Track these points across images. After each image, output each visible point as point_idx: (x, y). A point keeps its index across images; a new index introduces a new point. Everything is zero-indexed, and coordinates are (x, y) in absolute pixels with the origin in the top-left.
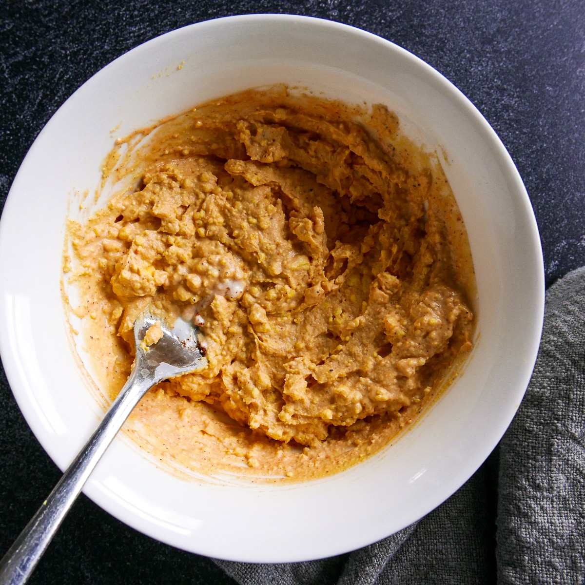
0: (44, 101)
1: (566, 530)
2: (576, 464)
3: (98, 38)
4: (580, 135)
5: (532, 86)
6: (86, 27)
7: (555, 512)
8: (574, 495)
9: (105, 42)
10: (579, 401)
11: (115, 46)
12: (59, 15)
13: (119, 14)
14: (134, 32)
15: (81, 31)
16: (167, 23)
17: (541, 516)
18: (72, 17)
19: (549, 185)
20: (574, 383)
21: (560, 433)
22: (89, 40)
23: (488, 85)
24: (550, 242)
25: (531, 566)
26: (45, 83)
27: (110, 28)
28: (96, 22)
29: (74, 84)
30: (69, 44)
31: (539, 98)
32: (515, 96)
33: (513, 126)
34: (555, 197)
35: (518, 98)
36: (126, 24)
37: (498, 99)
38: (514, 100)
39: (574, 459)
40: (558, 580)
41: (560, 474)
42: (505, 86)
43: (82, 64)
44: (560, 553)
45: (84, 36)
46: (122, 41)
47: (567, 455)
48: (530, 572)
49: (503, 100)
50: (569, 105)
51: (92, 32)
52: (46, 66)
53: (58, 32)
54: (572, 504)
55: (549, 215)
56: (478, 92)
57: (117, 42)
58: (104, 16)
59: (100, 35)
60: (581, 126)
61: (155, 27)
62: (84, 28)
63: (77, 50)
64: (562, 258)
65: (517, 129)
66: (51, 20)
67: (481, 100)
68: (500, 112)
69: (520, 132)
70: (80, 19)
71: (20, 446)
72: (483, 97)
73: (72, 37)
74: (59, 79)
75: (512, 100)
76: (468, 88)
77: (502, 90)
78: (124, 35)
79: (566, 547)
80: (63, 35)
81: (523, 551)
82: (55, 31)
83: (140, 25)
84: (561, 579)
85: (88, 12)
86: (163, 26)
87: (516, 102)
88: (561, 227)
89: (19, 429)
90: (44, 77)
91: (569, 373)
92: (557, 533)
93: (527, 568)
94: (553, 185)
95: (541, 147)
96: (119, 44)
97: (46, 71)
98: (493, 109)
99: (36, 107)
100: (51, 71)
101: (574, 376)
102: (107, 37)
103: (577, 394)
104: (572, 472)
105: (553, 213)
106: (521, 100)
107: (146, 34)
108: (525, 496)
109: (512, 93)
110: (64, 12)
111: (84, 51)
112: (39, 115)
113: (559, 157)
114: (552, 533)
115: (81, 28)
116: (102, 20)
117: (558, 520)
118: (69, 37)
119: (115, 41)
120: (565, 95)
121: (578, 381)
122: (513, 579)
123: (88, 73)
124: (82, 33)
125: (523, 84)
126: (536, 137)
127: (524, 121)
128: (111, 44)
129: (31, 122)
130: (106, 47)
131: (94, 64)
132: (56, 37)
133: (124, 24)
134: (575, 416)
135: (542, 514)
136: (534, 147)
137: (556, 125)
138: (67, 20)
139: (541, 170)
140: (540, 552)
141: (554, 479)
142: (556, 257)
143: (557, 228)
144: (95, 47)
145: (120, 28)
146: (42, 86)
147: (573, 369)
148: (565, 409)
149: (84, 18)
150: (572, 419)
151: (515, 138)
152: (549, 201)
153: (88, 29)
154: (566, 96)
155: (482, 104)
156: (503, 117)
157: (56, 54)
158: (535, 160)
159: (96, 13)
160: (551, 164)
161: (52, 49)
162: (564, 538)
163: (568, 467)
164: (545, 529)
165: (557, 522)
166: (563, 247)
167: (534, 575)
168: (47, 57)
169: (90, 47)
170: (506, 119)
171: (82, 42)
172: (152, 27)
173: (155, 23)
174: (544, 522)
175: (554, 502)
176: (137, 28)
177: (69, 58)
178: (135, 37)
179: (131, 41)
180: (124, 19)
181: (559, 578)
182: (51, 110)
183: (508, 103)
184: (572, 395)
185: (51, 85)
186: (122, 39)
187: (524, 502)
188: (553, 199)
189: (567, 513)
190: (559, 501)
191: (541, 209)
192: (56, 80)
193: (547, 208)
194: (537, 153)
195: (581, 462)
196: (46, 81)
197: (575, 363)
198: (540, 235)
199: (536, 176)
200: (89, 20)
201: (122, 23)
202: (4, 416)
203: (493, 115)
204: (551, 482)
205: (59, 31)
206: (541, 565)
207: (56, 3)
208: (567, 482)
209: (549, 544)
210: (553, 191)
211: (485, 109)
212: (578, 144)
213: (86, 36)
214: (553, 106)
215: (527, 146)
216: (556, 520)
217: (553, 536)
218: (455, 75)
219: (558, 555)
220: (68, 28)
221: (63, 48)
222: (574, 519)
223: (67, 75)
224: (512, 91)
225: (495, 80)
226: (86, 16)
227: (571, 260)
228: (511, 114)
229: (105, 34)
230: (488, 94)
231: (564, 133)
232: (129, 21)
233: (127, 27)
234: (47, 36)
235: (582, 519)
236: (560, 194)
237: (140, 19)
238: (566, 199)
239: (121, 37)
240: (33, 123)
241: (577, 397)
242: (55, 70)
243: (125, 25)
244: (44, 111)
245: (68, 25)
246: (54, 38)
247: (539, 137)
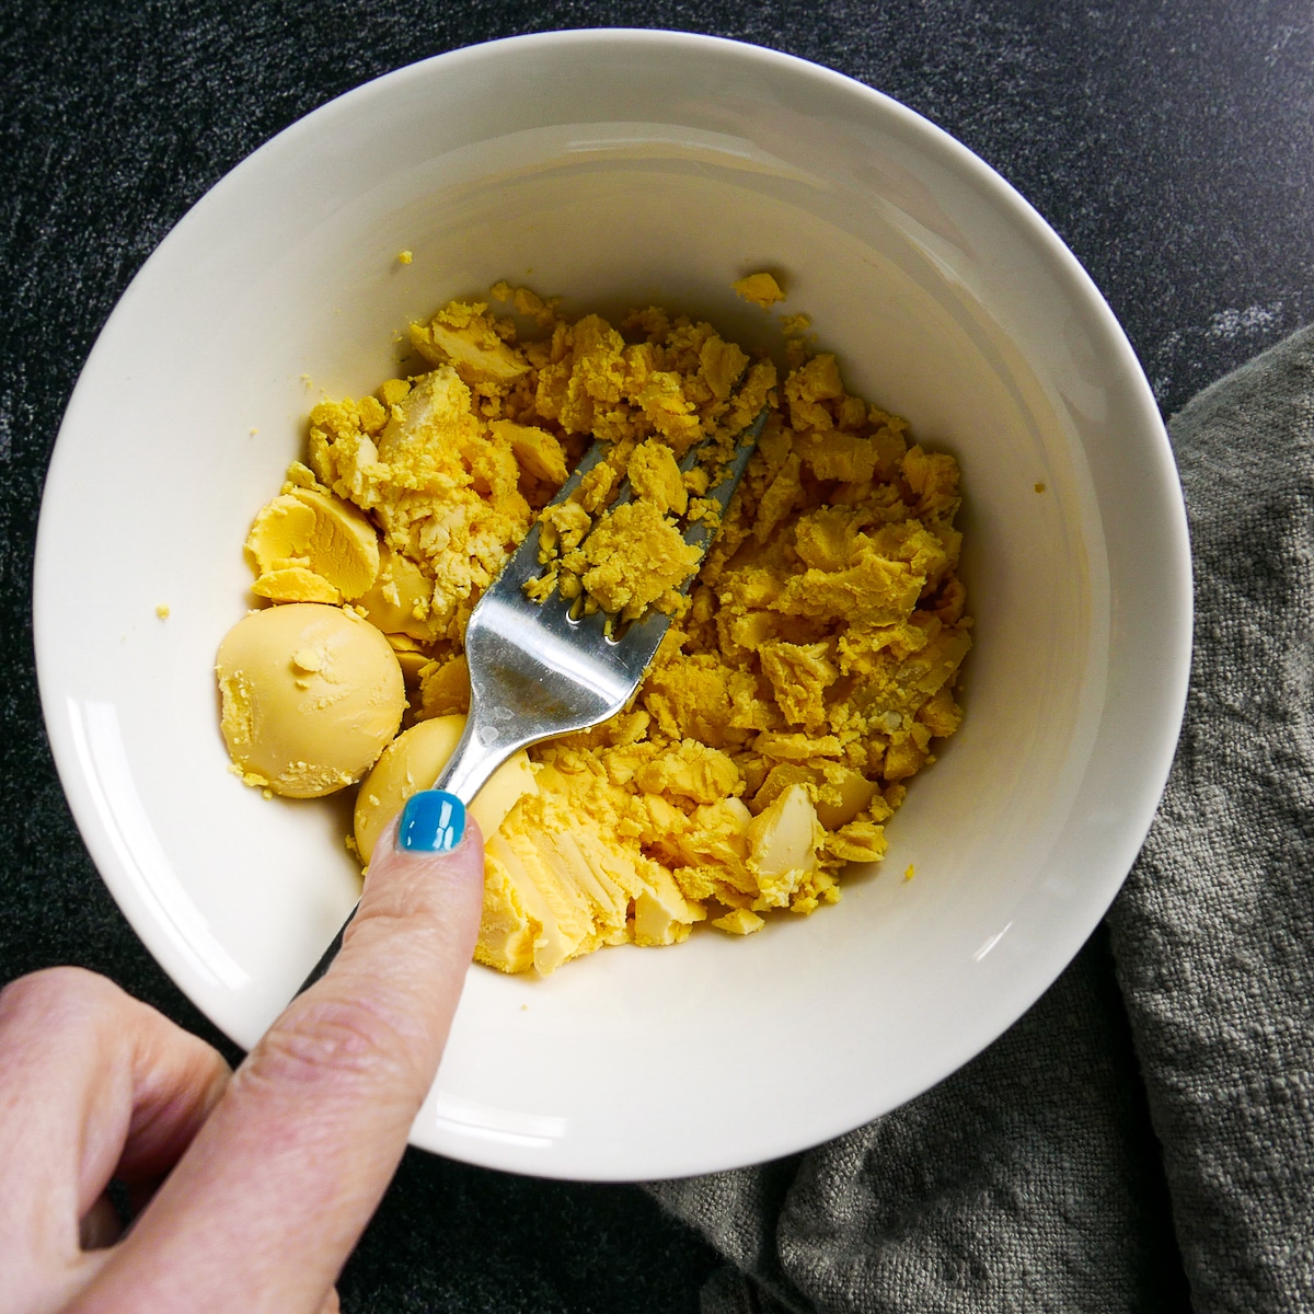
0: (28, 218)
1: (1251, 891)
2: (1240, 761)
3: (119, 66)
4: (1175, 102)
5: (1057, 16)
6: (91, 46)
7: (1222, 862)
8: (1251, 820)
9: (135, 71)
10: (1234, 640)
11: (159, 76)
12: (28, 30)
13: (155, 8)
14: (193, 40)
15: (81, 58)
16: (259, 10)
17: (1197, 876)
18: (57, 30)
19: (1126, 218)
20: (1218, 604)
21: (1206, 711)
22: (101, 73)
23: (963, 28)
24: (1147, 339)
25: (1200, 980)
26: (24, 179)
27: (141, 41)
28: (109, 33)
29: (86, 173)
30: (59, 90)
31: (1076, 38)
32: (1024, 42)
33: (1030, 107)
34: (1141, 242)
35: (1031, 45)
36: (175, 27)
37: (989, 55)
38: (1024, 50)
39: (1235, 751)
40: (1256, 991)
41: (1214, 786)
42: (1000, 25)
43: (94, 126)
44: (1248, 940)
45: (88, 67)
46: (171, 63)
47: (1221, 746)
48: (1199, 990)
49: (999, 55)
50: (1143, 43)
51: (104, 56)
52: (19, 144)
53: (32, 68)
54: (1251, 838)
55: (1134, 283)
56: (944, 48)
57: (161, 68)
58: (125, 17)
59: (123, 58)
60: (1174, 83)
61: (234, 22)
62: (86, 50)
63: (80, 99)
64: (1177, 368)
65: (1038, 113)
66: (14, 45)
67: (953, 63)
68: (997, 81)
69: (1046, 116)
70: (76, 33)
71: (101, 949)
72: (957, 55)
73: (65, 74)
74: (52, 167)
75: (1019, 52)
76: (920, 42)
77: (994, 35)
78: (173, 50)
79: (1258, 925)
80: (44, 72)
81: (1179, 954)
82: (26, 67)
83: (205, 24)
84: (1260, 988)
85: (88, 14)
86: (252, 18)
87: (1027, 55)
88: (1163, 304)
89: (91, 914)
90: (19, 168)
91: (1205, 586)
92: (1234, 901)
93: (1192, 985)
94: (1133, 218)
95: (1096, 141)
96: (167, 71)
97: (21, 152)
98: (982, 78)
99: (12, 234)
100: (32, 153)
101: (1216, 591)
102: (138, 59)
103: (1227, 627)
104: (1236, 776)
105: (1142, 277)
106: (1038, 49)
107: (219, 40)
108: (1162, 844)
109: (1017, 37)
110: (39, 24)
111: (94, 97)
112: (22, 251)
113: (1137, 157)
114: (1226, 902)
115: (80, 51)
116: (121, 27)
117: (1232, 876)
118: (58, 73)
119: (158, 67)
120: (1129, 24)
121: (1225, 599)
122: (1169, 1014)
123: (111, 143)
124: (84, 61)
125: (1037, 14)
126: (1082, 122)
127: (1051, 92)
128: (149, 74)
129: (7, 267)
130: (139, 82)
131: (122, 122)
132: (31, 78)
133: (170, 26)
134: (1230, 671)
135: (1199, 872)
136: (1082, 143)
137: (1120, 89)
138: (47, 39)
139: (1103, 191)
140: (1211, 947)
141: (1202, 797)
142: (1163, 369)
143: (1156, 308)
144: (117, 86)
145: (162, 36)
146: (19, 188)
147: (1211, 577)
148: (1209, 661)
149: (84, 29)
150: (1225, 678)
151: (1037, 132)
152: (1131, 253)
153: (94, 50)
154: (1133, 24)
155: (956, 70)
156: (1006, 90)
157: (37, 114)
158: (1088, 171)
159: (105, 13)
160: (1121, 173)
161: (26, 106)
162: (1249, 907)
163: (1226, 769)
164: (1212, 899)
165: (1231, 880)
166: (1176, 345)
167: (1207, 994)
168: (17, 124)
169: (106, 87)
170: (1012, 95)
171: (86, 80)
172: (229, 24)
173: (235, 15)
174: (1207, 886)
175: (1215, 842)
176: (199, 31)
177: (65, 119)
178: (196, 50)
179: (190, 60)
180: (168, 16)
181: (1257, 986)
182: (45, 234)
183: (1010, 61)
184: (1218, 631)
185: (36, 182)
186: (169, 59)
187: (1163, 856)
188: (1139, 248)
189: (1245, 860)
190: (1225, 840)
191: (1116, 272)
192: (45, 169)
193: (1128, 268)
194: (1090, 157)
195: (1249, 755)
196: (24, 174)
197: (1213, 563)
198: (1123, 327)
199: (1095, 205)
200: (93, 31)
201: (165, 26)
202: (56, 891)
203: (983, 90)
204: (1198, 804)
205: (35, 65)
206: (1217, 971)
207: (18, 6)
208: (1231, 798)
209: (1223, 925)
210: (1135, 230)
211: (965, 79)
212: (1174, 122)
213: (92, 65)
214: (1108, 50)
215: (1068, 145)
216: (1228, 877)
217: (1229, 908)
218: (890, 19)
219: (1246, 944)
220: (51, 56)
221: (48, 100)
222: (1262, 868)
223: (67, 154)
224: (1017, 32)
225: (977, 16)
226: (86, 23)
227: (1195, 370)
228: (1022, 82)
229: (134, 56)
230: (965, 47)
231: (1139, 103)
232: (178, 19)
233: (178, 33)
234: (10, 80)
235: (1277, 864)
236: (1152, 235)
237: (202, 11)
238: (1166, 242)
239: (167, 56)
240: (12, 268)
241: (1228, 631)
242: (39, 150)
243: (173, 30)
244: (32, 240)
245: (52, 49)
246: (27, 82)
247: (1088, 122)
